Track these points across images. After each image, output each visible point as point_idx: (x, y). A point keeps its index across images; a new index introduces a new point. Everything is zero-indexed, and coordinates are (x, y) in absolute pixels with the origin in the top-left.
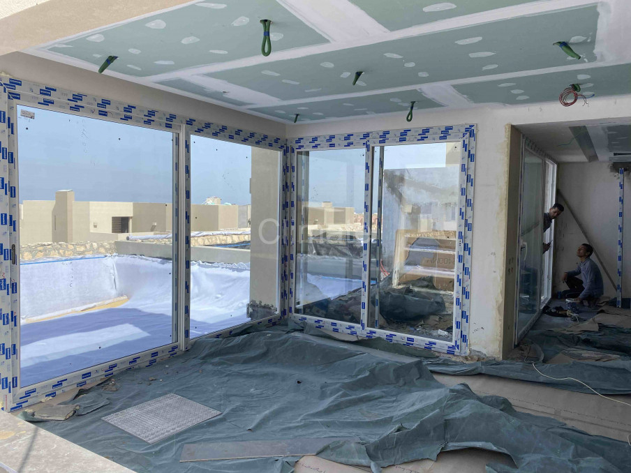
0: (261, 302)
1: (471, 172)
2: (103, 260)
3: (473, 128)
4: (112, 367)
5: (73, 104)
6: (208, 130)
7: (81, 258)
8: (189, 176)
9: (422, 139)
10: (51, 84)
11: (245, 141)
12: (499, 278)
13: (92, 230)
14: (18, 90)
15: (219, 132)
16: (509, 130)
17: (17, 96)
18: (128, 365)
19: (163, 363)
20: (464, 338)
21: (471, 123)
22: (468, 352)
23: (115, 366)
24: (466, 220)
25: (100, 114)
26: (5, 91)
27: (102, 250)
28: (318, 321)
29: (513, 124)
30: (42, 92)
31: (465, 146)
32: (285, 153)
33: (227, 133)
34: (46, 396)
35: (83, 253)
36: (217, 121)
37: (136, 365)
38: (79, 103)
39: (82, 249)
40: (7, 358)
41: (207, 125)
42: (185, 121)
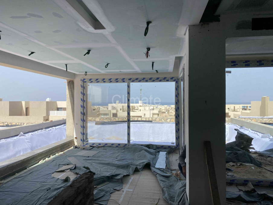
17: (86, 82)
18: (111, 145)
26: (82, 81)
32: (177, 82)
33: (145, 80)
36: (134, 77)
40: (82, 135)
41: (137, 79)
42: (128, 79)
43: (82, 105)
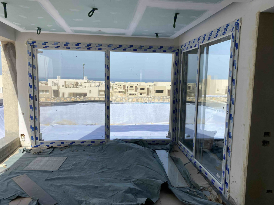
1: (236, 58)
6: (121, 48)
9: (216, 36)
10: (45, 41)
11: (145, 51)
13: (217, 92)
14: (35, 44)
15: (127, 49)
16: (258, 17)
18: (80, 143)
20: (227, 184)
21: (238, 18)
22: (228, 196)
23: (74, 142)
24: (231, 96)
25: (67, 48)
26: (30, 46)
29: (261, 11)
30: (43, 44)
31: (233, 37)
32: (177, 54)
33: (132, 49)
34: (46, 146)
37: (83, 144)
38: (57, 45)
40: (33, 130)
41: (120, 46)
42: (107, 46)
43: (31, 84)
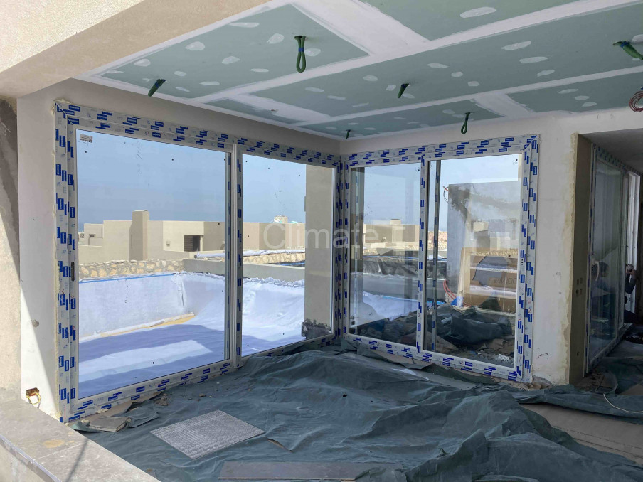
0: (315, 321)
1: (533, 186)
2: (172, 278)
3: (535, 139)
4: (165, 382)
5: (128, 127)
6: (260, 149)
7: (151, 276)
8: (241, 195)
9: (481, 152)
10: (108, 109)
11: (297, 159)
12: (565, 300)
13: (165, 248)
14: (77, 115)
15: (271, 151)
16: (575, 140)
17: (76, 122)
18: (180, 381)
19: (214, 380)
20: (526, 364)
21: (534, 134)
22: (531, 378)
23: (167, 381)
24: (529, 238)
25: (153, 136)
26: (65, 117)
27: (171, 268)
28: (372, 342)
29: (581, 133)
30: (99, 117)
31: (526, 158)
32: (339, 170)
33: (279, 151)
34: (102, 408)
35: (153, 270)
36: (270, 140)
37: (187, 381)
38: (134, 126)
39: (152, 267)
40: (66, 370)
41: (260, 144)
42: (236, 141)
43: (65, 230)
